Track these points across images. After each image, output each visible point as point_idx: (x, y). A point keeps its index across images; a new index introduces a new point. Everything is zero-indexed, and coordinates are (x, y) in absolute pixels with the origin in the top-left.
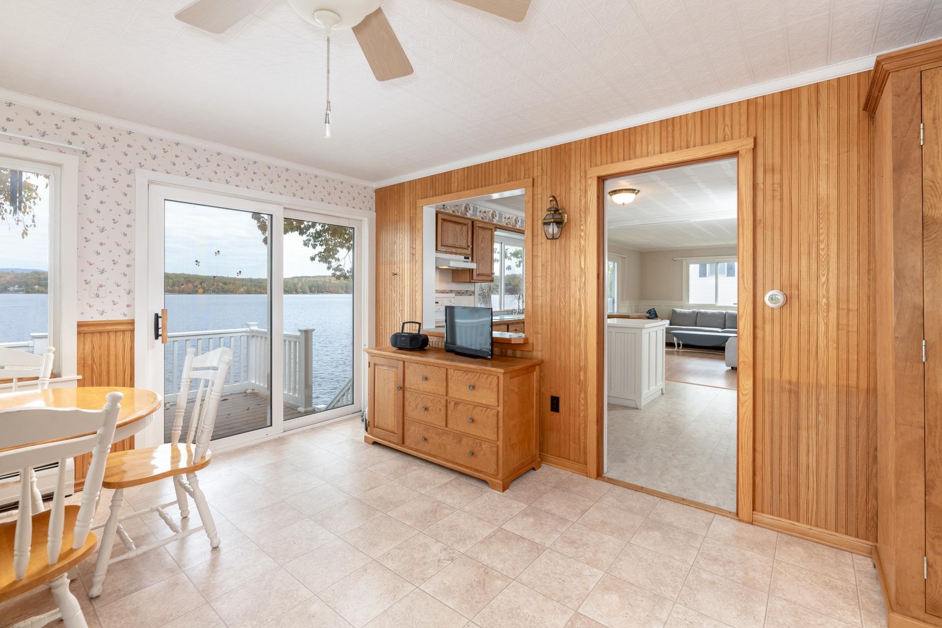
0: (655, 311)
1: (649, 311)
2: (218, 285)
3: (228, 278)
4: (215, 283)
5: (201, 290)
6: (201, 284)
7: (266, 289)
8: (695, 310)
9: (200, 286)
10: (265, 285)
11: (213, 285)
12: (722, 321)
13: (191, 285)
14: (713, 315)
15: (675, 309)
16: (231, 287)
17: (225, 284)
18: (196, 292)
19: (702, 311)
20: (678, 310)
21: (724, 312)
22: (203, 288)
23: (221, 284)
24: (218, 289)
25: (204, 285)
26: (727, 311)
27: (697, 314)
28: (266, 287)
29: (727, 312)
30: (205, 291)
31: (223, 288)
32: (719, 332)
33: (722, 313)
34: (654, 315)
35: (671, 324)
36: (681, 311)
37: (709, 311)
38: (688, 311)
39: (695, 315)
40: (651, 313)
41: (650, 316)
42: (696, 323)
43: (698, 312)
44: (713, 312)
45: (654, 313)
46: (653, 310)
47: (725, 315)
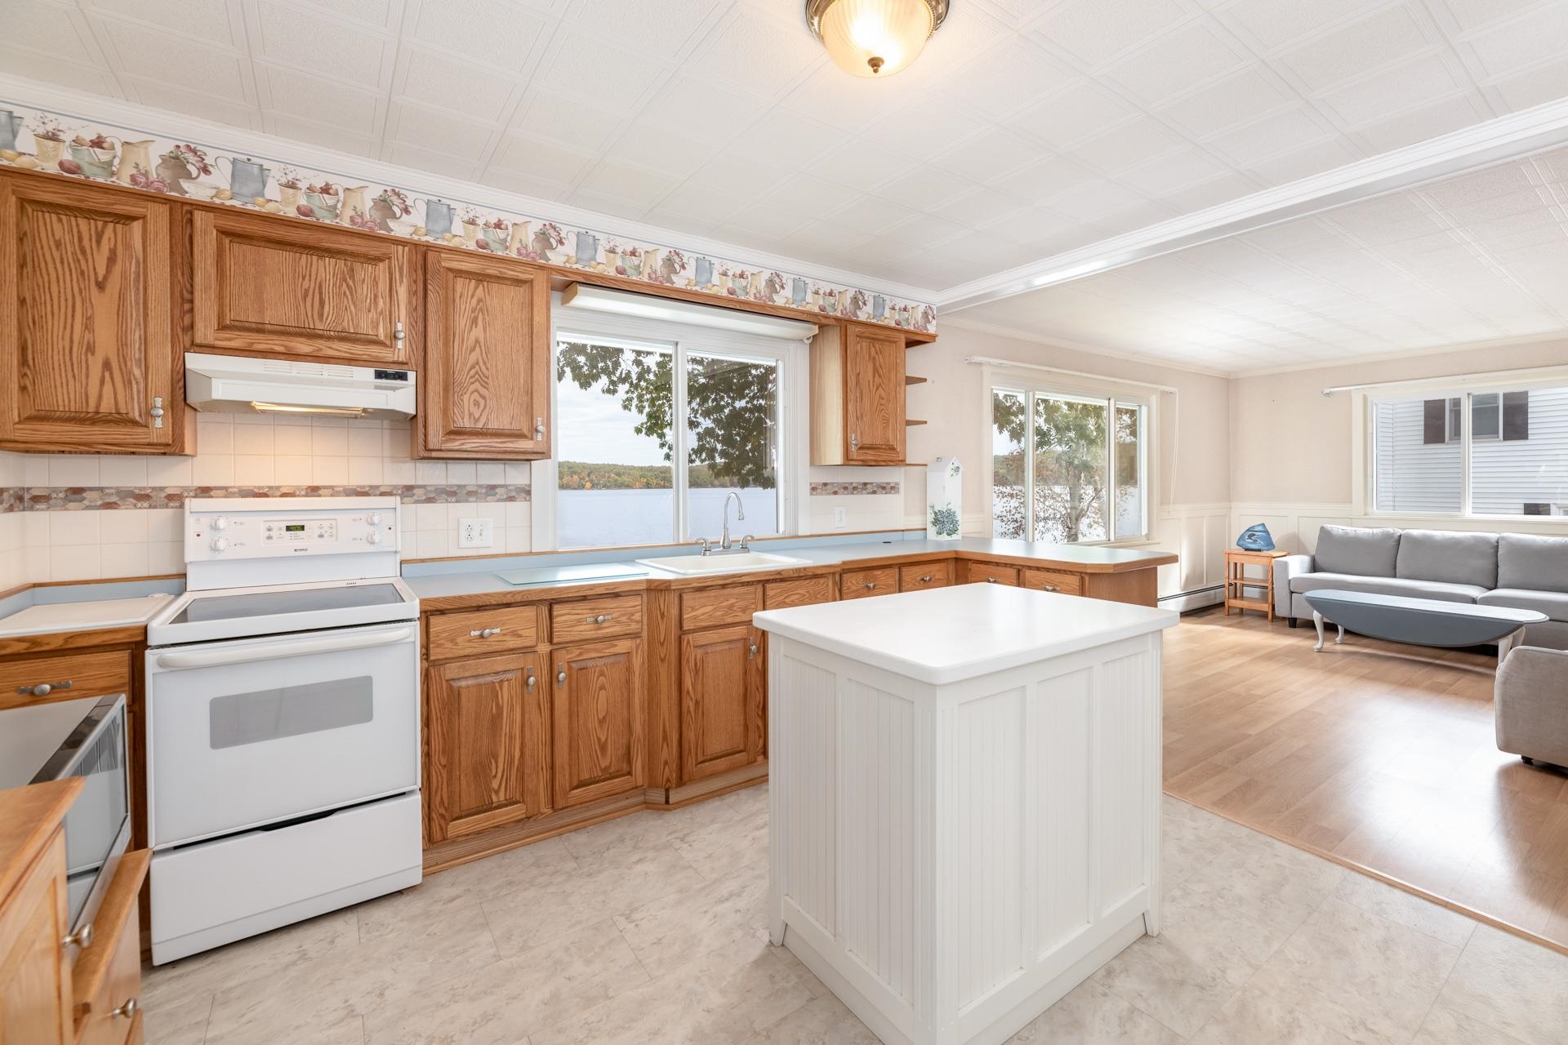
0: (1267, 532)
2: (609, 477)
3: (623, 467)
4: (607, 475)
5: (588, 485)
6: (589, 475)
7: (671, 482)
8: (1391, 531)
9: (587, 479)
10: (668, 475)
11: (604, 477)
12: (1485, 564)
13: (577, 477)
16: (625, 479)
17: (618, 474)
18: (583, 487)
19: (1416, 532)
20: (1338, 529)
21: (1492, 536)
22: (591, 481)
23: (613, 475)
24: (609, 482)
25: (593, 477)
26: (1505, 535)
27: (1397, 542)
28: (671, 477)
29: (1503, 538)
30: (594, 486)
31: (616, 481)
32: (1474, 601)
33: (1486, 541)
34: (1263, 541)
35: (1314, 568)
36: (1346, 533)
37: (1439, 534)
38: (1369, 534)
39: (1392, 543)
40: (1254, 535)
41: (1250, 543)
42: (1395, 568)
43: (1400, 536)
44: (1453, 538)
45: (1262, 536)
46: (1260, 528)
47: (1496, 548)
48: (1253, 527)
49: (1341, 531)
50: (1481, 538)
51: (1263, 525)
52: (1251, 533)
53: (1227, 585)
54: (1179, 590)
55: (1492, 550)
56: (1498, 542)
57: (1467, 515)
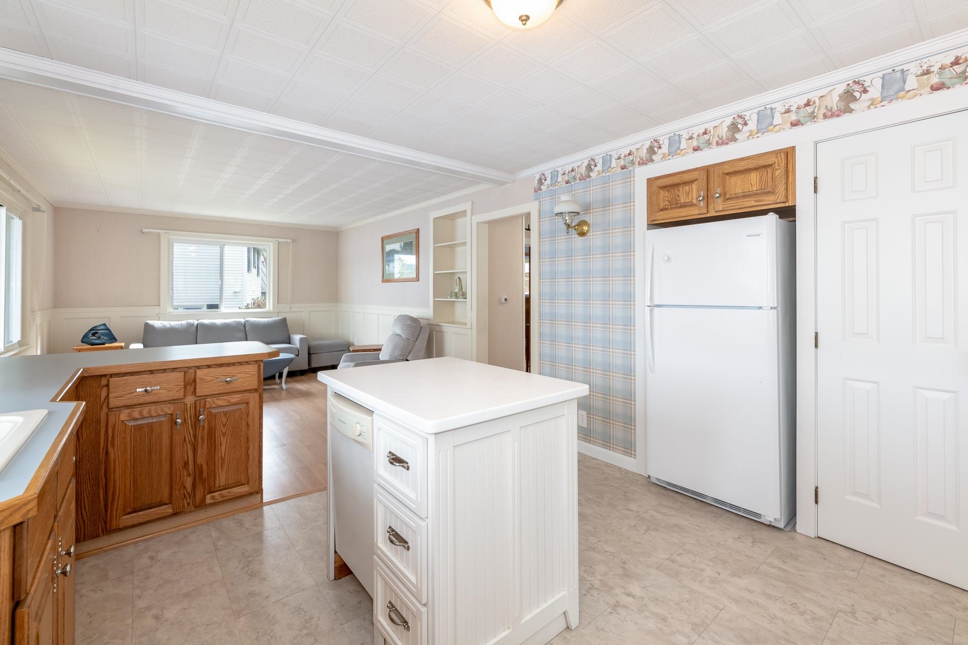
0: (108, 329)
1: (92, 329)
8: (191, 322)
12: (242, 335)
14: (227, 327)
15: (147, 322)
19: (205, 321)
20: (156, 323)
21: (242, 320)
27: (197, 328)
29: (247, 321)
33: (240, 323)
34: (106, 335)
36: (165, 326)
38: (179, 325)
39: (194, 329)
40: (97, 333)
41: (94, 339)
43: (198, 324)
44: (226, 323)
45: (105, 333)
46: (102, 327)
47: (245, 326)
48: (95, 328)
49: (160, 325)
50: (238, 322)
51: (105, 324)
52: (94, 331)
55: (243, 328)
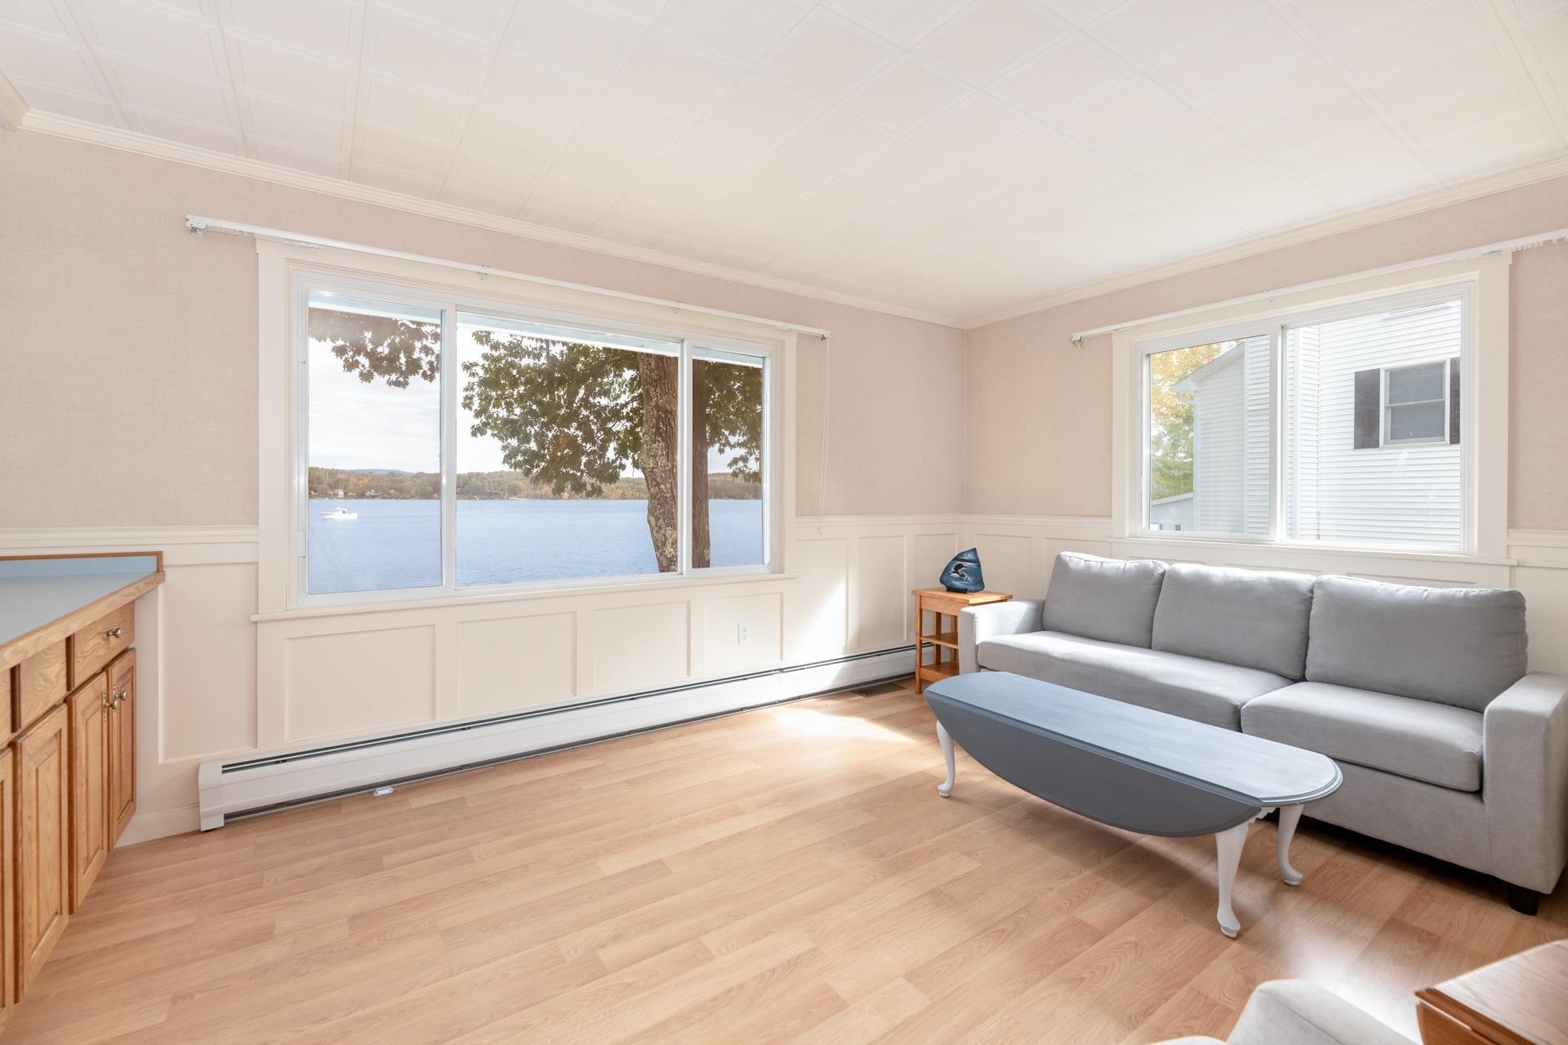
0: (977, 561)
1: (956, 559)
8: (1150, 564)
12: (1287, 631)
14: (1239, 593)
15: (1063, 554)
19: (1185, 569)
20: (1078, 559)
21: (1305, 579)
26: (1325, 578)
27: (1158, 584)
29: (1320, 585)
33: (1289, 589)
34: (970, 575)
35: (1039, 623)
36: (1089, 567)
37: (1218, 572)
38: (1120, 569)
39: (1151, 586)
40: (961, 566)
41: (957, 579)
42: (1151, 630)
43: (1163, 574)
45: (972, 568)
46: (970, 556)
47: (1308, 601)
48: (961, 554)
51: (979, 550)
52: (959, 562)
53: (918, 646)
54: (841, 651)
55: (1302, 607)
56: (1312, 592)
57: (1278, 541)
